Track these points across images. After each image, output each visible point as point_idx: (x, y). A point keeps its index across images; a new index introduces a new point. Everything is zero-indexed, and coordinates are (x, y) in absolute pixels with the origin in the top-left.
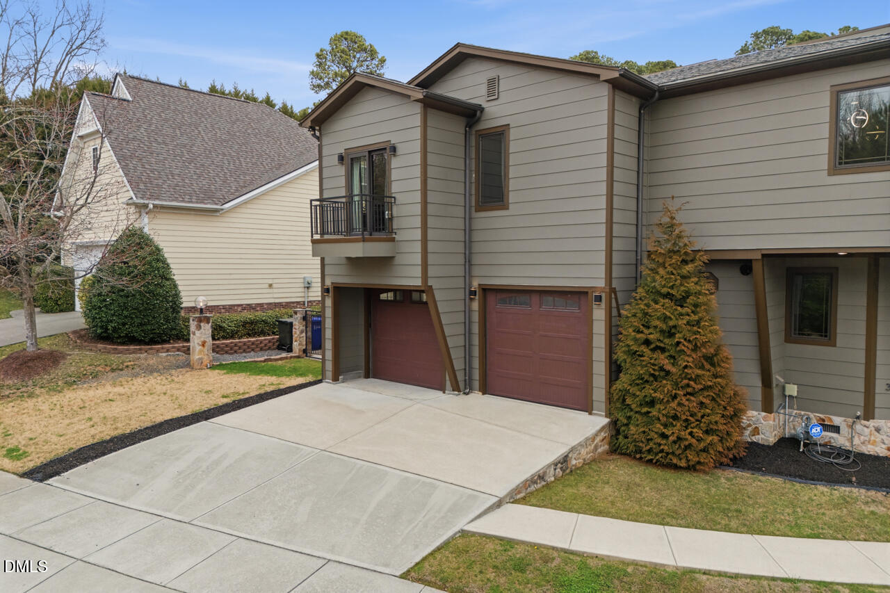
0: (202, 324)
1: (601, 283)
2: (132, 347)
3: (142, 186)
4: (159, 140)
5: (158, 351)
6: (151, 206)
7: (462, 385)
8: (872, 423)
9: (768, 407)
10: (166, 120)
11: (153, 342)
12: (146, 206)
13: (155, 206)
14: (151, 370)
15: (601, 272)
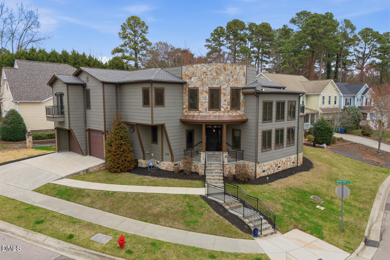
0: (29, 136)
1: (103, 130)
2: (11, 142)
3: (16, 97)
4: (25, 81)
5: (18, 143)
6: (18, 103)
7: (84, 154)
8: (163, 162)
9: (144, 159)
10: (29, 74)
11: (17, 141)
12: (17, 102)
13: (19, 102)
14: (14, 149)
15: (103, 127)
